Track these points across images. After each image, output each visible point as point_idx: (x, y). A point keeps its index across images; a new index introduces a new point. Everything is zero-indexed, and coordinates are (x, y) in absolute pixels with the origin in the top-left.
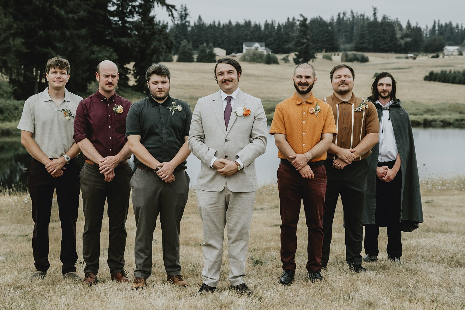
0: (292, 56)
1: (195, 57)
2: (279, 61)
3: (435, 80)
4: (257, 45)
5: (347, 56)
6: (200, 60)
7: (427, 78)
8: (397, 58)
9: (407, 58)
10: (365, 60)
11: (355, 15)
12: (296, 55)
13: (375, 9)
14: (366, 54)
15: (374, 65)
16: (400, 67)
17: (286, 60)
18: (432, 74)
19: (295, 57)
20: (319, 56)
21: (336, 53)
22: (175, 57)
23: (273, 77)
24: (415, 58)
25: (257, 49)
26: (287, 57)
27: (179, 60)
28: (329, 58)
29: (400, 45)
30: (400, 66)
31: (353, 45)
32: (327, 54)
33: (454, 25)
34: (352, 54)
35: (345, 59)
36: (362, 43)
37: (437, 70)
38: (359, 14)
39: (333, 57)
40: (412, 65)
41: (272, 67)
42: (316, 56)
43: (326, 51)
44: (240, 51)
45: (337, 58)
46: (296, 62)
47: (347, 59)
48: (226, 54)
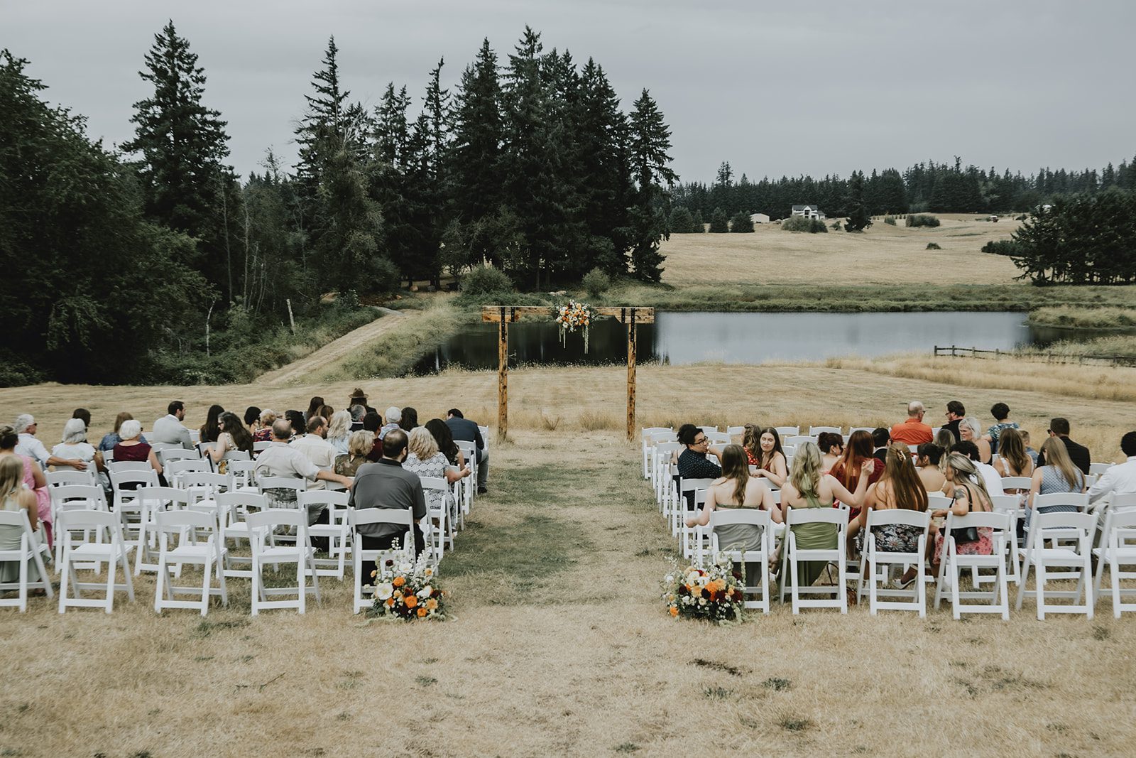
0: (843, 222)
1: (730, 224)
2: (828, 228)
3: (993, 252)
4: (808, 208)
5: (912, 219)
6: (735, 230)
7: (985, 250)
8: (977, 220)
9: (988, 220)
10: (934, 224)
11: (935, 166)
12: (847, 220)
13: (958, 159)
14: (937, 216)
15: (944, 230)
16: (974, 232)
17: (836, 227)
18: (990, 244)
19: (847, 223)
20: (879, 221)
21: (903, 216)
22: (707, 226)
24: (996, 221)
25: (807, 212)
26: (838, 223)
27: (711, 231)
28: (892, 222)
29: (985, 204)
30: (973, 230)
31: (924, 204)
32: (890, 216)
33: (1068, 173)
34: (920, 217)
35: (910, 224)
36: (938, 202)
37: (996, 239)
38: (941, 164)
39: (898, 221)
40: (988, 230)
41: (819, 237)
42: (872, 221)
43: (890, 214)
44: (788, 214)
45: (901, 222)
46: (848, 229)
47: (913, 223)
48: (770, 220)
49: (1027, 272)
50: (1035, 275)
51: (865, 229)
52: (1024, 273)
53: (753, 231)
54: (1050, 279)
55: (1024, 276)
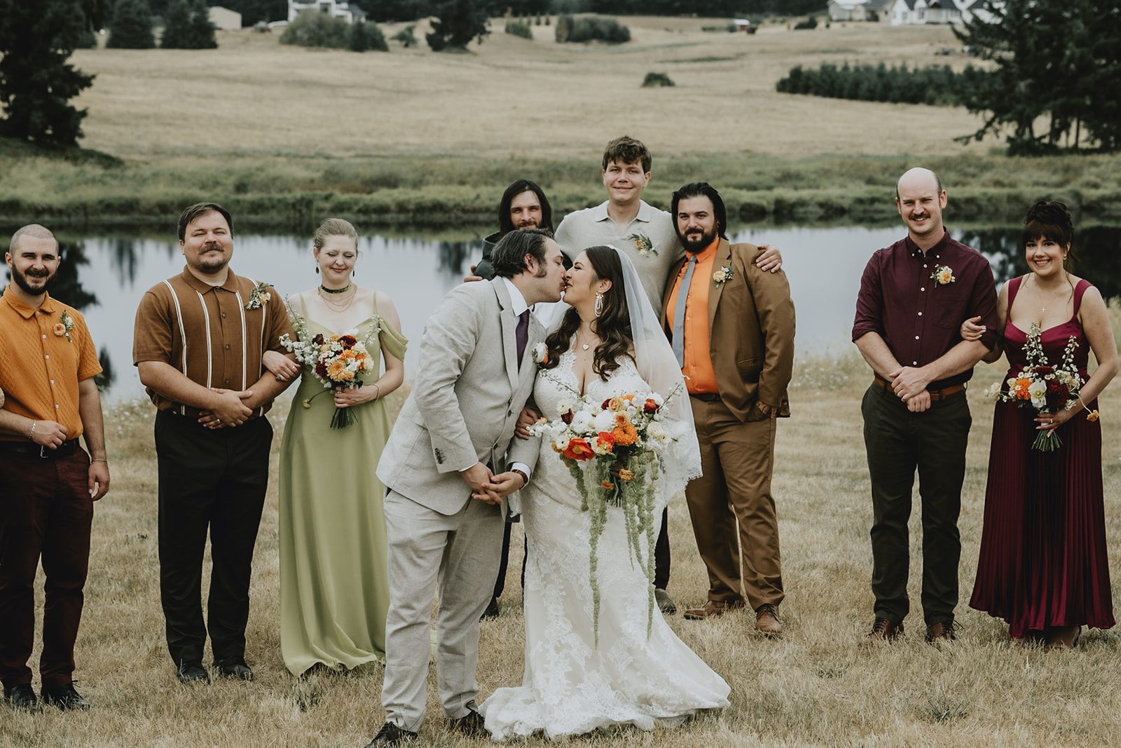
0: (423, 28)
1: (158, 32)
2: (389, 43)
3: (806, 90)
5: (570, 25)
6: (171, 42)
7: (784, 86)
8: (705, 29)
9: (732, 29)
10: (618, 37)
12: (433, 24)
14: (623, 21)
15: (643, 50)
16: (715, 54)
17: (406, 40)
18: (796, 73)
19: (432, 31)
20: (497, 26)
21: (543, 19)
22: (103, 35)
23: (372, 87)
24: (752, 31)
25: (326, 8)
26: (410, 30)
27: (113, 44)
28: (524, 33)
30: (713, 51)
32: (516, 20)
34: (586, 20)
35: (565, 34)
37: (812, 63)
39: (535, 30)
40: (744, 49)
41: (371, 59)
42: (488, 29)
43: (515, 14)
44: (280, 14)
45: (544, 30)
46: (436, 43)
47: (572, 35)
48: (246, 23)
49: (989, 124)
50: (1009, 129)
51: (472, 45)
52: (981, 125)
53: (213, 46)
54: (1046, 141)
55: (979, 136)
